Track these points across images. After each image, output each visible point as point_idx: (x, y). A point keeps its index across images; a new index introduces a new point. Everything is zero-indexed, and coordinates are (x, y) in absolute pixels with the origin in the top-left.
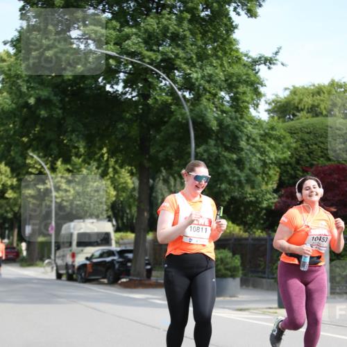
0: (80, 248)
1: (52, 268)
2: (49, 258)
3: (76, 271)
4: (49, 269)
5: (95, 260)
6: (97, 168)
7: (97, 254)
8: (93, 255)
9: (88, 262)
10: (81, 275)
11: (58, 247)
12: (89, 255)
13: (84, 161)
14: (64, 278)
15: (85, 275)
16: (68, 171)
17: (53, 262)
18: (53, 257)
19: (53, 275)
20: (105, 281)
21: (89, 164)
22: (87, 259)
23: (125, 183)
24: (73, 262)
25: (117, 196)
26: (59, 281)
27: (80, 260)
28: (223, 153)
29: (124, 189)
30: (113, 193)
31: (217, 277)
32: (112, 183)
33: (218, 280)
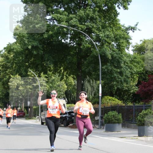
1: (40, 120)
2: (38, 115)
4: (38, 120)
6: (58, 76)
11: (42, 111)
13: (53, 73)
14: (45, 124)
16: (46, 77)
17: (40, 117)
18: (40, 115)
19: (40, 123)
20: (63, 125)
21: (55, 74)
23: (71, 82)
25: (67, 88)
26: (42, 126)
28: (114, 69)
29: (71, 85)
31: (111, 123)
32: (65, 82)
33: (112, 124)
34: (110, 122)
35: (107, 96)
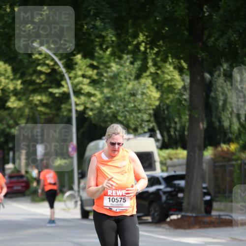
1: (76, 202)
2: (71, 189)
4: (71, 204)
6: (132, 63)
13: (113, 54)
16: (92, 66)
17: (76, 194)
18: (76, 187)
19: (77, 213)
20: (149, 219)
21: (120, 58)
25: (161, 99)
26: (85, 222)
30: (156, 94)
32: (154, 81)
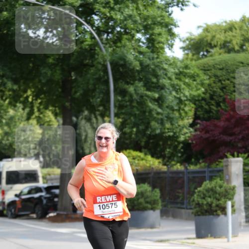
0: (10, 186)
3: (6, 207)
5: (23, 197)
6: (23, 109)
7: (26, 191)
8: (21, 192)
9: (17, 199)
10: (11, 211)
12: (18, 192)
13: (10, 103)
15: (15, 211)
20: (34, 216)
21: (15, 106)
22: (16, 195)
23: (50, 121)
24: (3, 199)
27: (10, 197)
31: (138, 210)
32: (38, 122)
33: (140, 212)
34: (136, 208)
35: (128, 151)
